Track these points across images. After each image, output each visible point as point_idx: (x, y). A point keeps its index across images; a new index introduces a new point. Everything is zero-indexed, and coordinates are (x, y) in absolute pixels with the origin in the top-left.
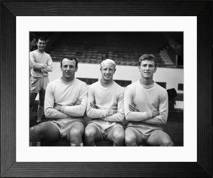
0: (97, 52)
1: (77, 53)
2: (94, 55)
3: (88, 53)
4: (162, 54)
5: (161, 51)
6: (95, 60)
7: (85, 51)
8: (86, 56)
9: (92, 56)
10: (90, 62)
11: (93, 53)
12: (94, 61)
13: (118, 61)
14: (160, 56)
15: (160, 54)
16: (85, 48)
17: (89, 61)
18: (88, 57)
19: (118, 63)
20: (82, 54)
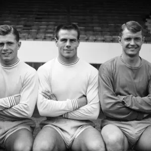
0: (54, 23)
1: (25, 26)
2: (51, 29)
3: (41, 26)
4: (150, 23)
5: (147, 20)
6: (51, 35)
7: (37, 23)
8: (39, 29)
9: (47, 29)
10: (45, 39)
11: (48, 25)
12: (50, 37)
13: (85, 36)
14: (146, 27)
15: (147, 24)
16: (37, 18)
17: (43, 37)
18: (41, 30)
19: (86, 38)
20: (32, 27)
